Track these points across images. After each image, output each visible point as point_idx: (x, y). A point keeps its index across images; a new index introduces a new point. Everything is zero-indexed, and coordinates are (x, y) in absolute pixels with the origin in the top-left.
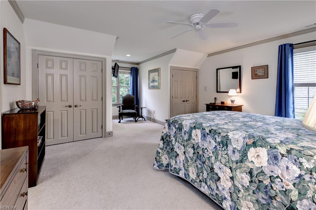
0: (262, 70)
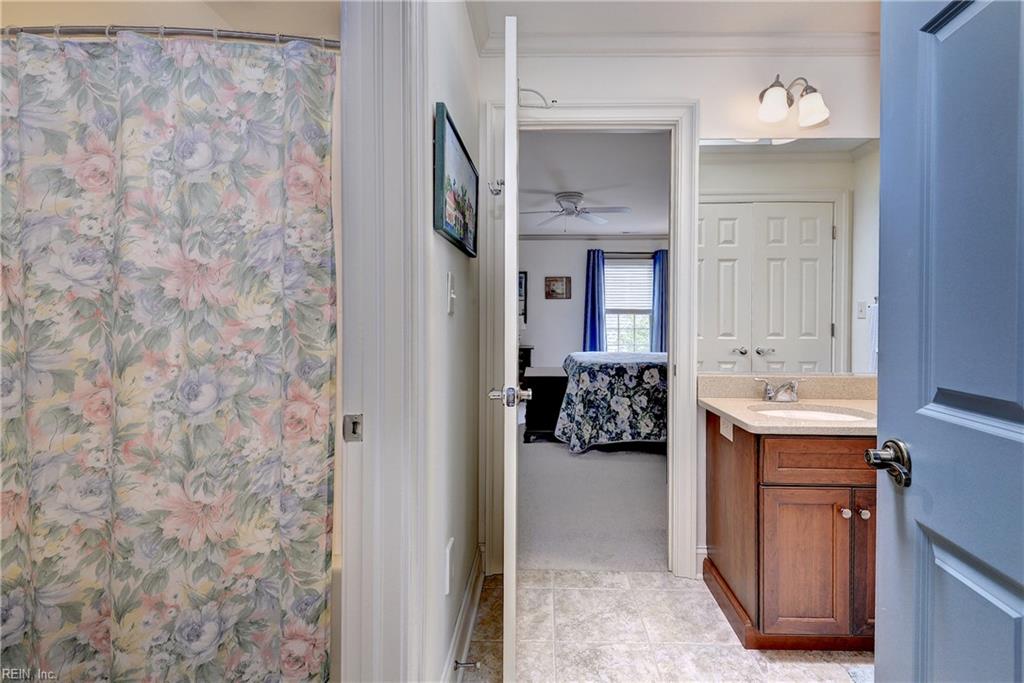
0: (562, 285)
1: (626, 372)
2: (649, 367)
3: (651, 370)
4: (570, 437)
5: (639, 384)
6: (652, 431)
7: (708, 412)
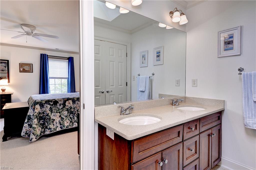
0: (28, 67)
1: (58, 103)
2: (68, 99)
3: (69, 101)
4: (30, 135)
5: (64, 107)
6: (70, 124)
7: (99, 124)
